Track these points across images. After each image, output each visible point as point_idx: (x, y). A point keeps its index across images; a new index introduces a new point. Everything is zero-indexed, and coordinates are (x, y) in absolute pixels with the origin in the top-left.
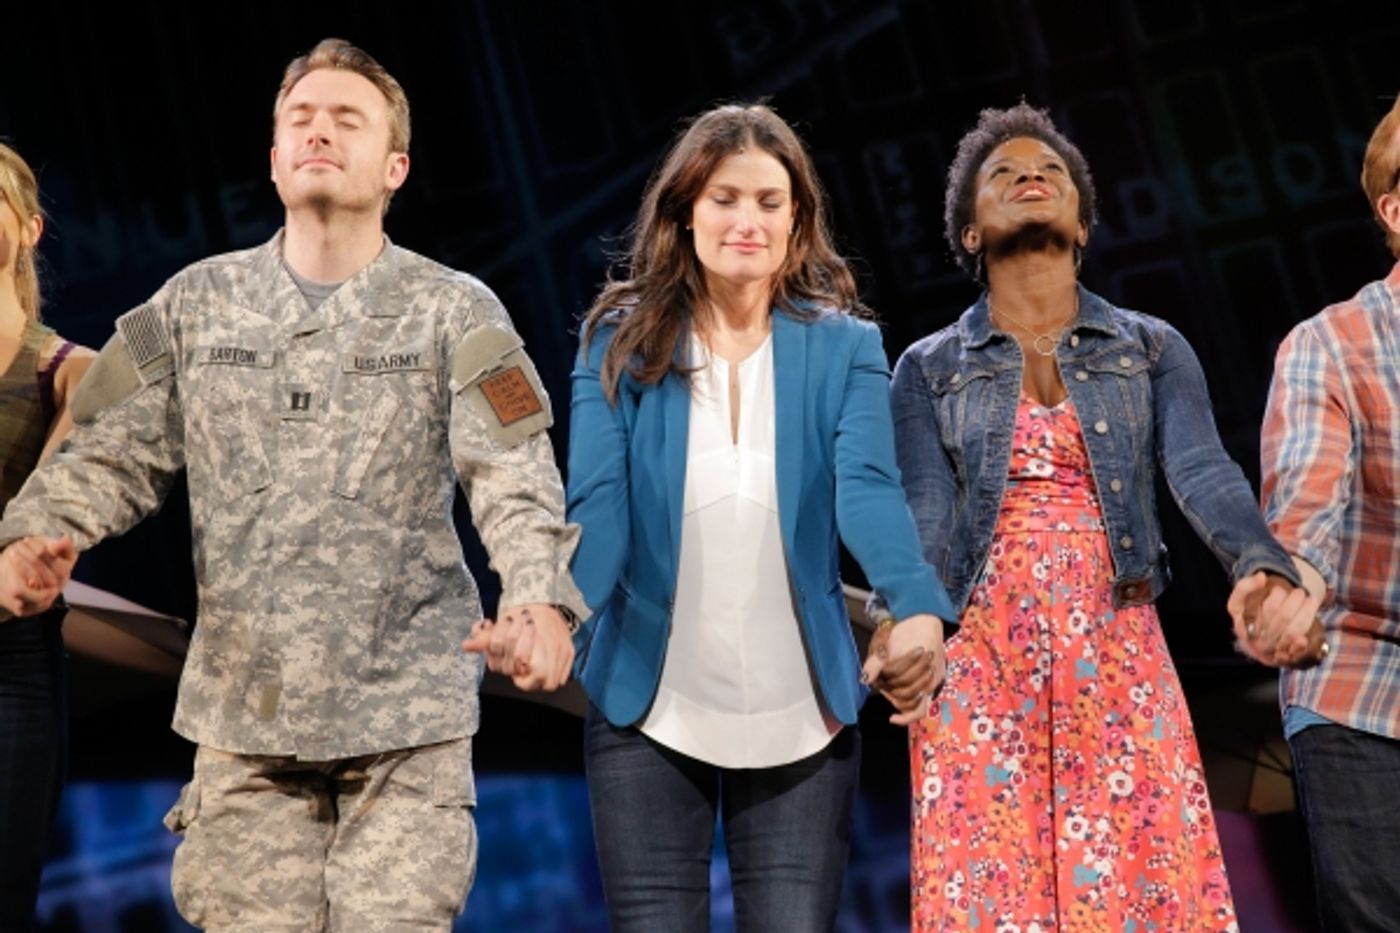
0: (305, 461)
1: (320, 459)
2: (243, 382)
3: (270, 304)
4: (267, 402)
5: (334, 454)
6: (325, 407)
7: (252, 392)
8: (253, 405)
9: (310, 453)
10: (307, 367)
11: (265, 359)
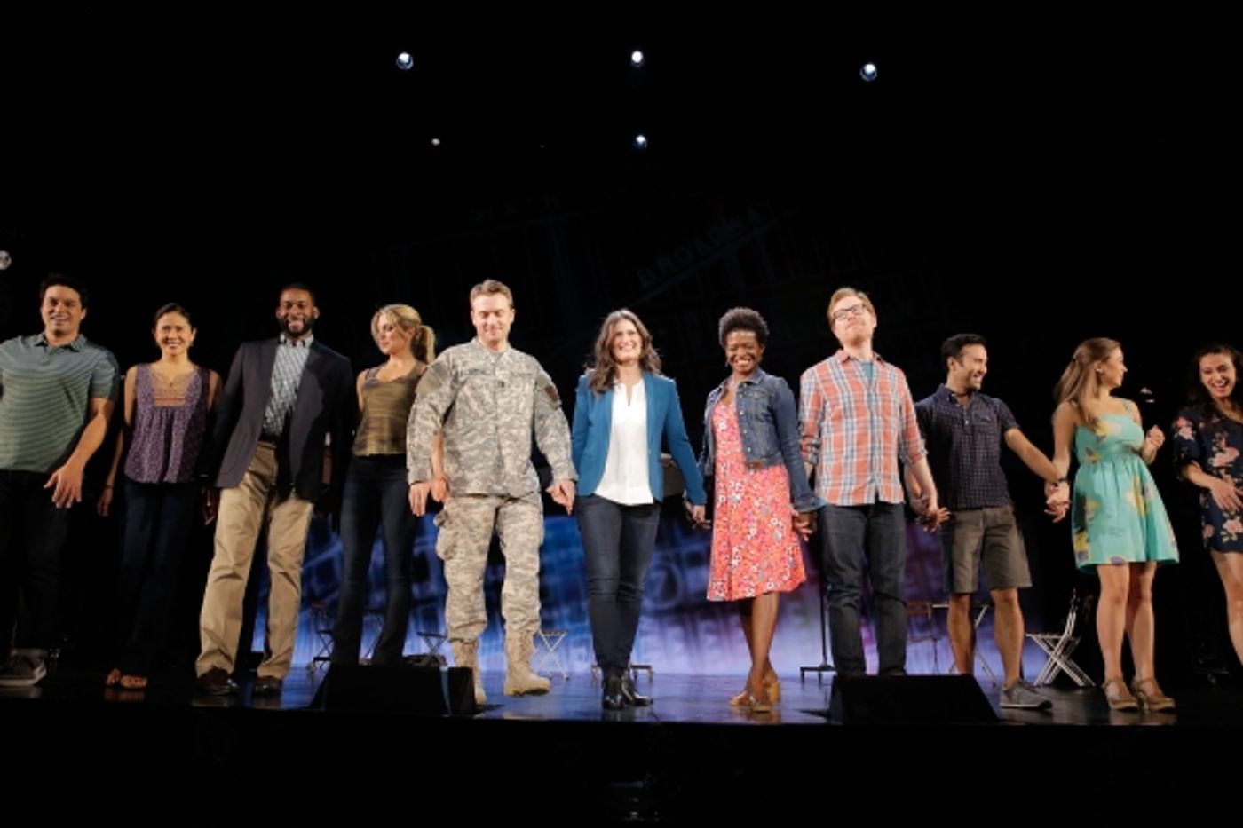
0: (505, 403)
1: (510, 402)
2: (484, 380)
3: (484, 357)
4: (491, 385)
5: (514, 401)
6: (509, 386)
7: (486, 382)
8: (487, 386)
9: (507, 399)
10: (500, 375)
11: (488, 372)
